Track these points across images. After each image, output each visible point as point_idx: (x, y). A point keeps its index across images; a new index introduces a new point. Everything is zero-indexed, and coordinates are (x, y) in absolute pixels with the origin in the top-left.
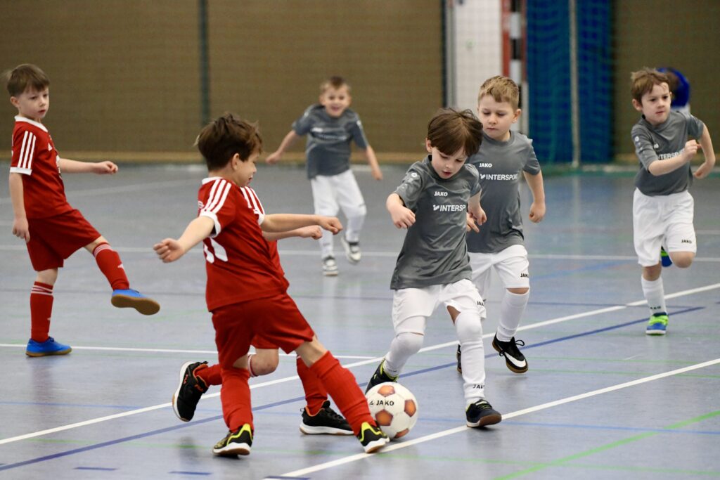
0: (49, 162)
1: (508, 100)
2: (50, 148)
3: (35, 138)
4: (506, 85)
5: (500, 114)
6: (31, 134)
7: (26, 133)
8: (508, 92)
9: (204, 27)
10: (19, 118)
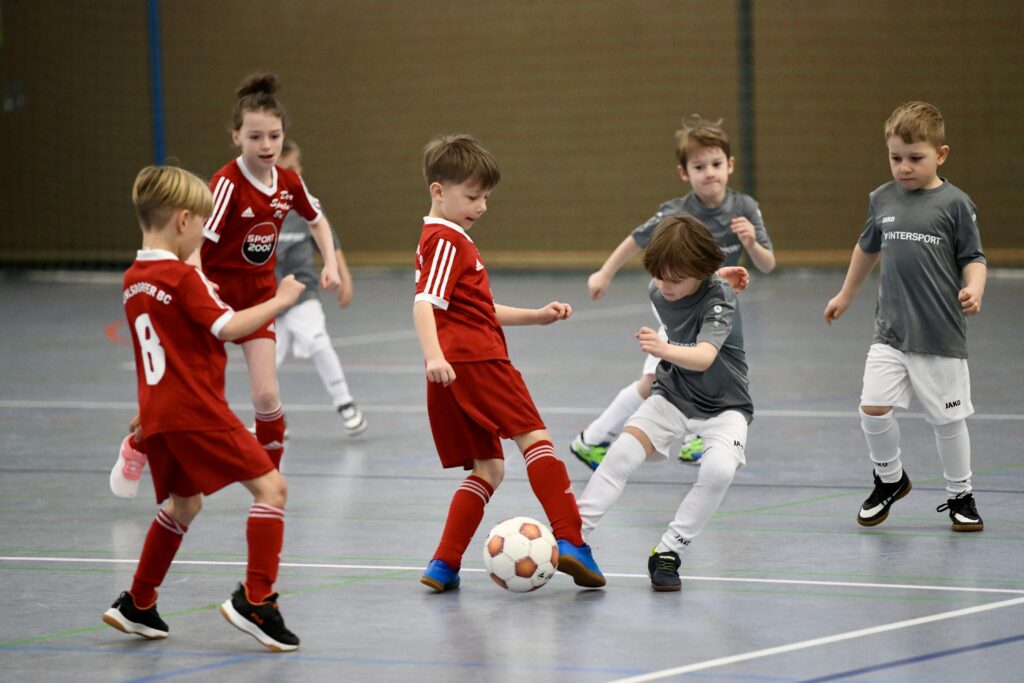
0: (480, 287)
1: (922, 138)
2: (479, 267)
3: (454, 250)
4: (919, 117)
5: (915, 159)
6: (449, 244)
7: (441, 241)
8: (921, 127)
9: (746, 45)
10: (429, 220)
